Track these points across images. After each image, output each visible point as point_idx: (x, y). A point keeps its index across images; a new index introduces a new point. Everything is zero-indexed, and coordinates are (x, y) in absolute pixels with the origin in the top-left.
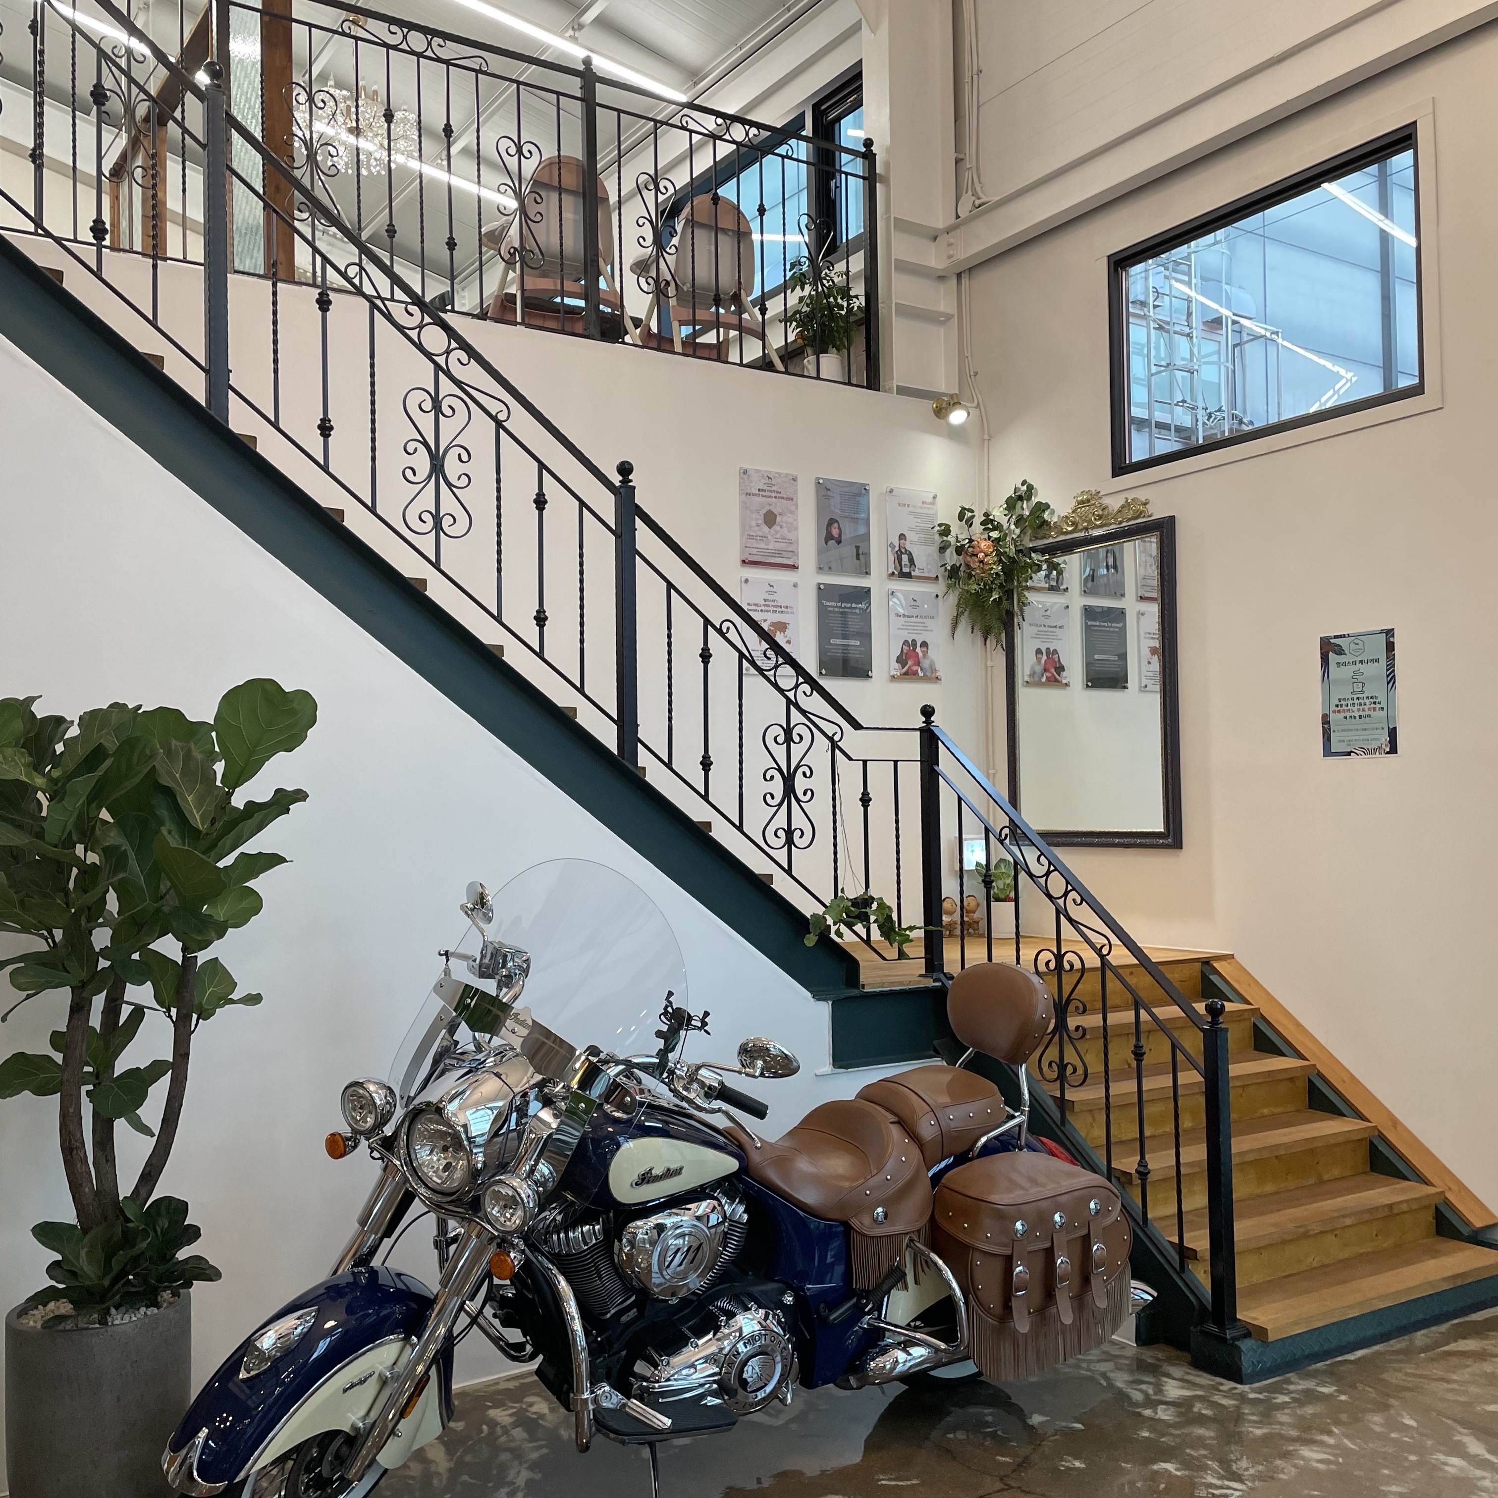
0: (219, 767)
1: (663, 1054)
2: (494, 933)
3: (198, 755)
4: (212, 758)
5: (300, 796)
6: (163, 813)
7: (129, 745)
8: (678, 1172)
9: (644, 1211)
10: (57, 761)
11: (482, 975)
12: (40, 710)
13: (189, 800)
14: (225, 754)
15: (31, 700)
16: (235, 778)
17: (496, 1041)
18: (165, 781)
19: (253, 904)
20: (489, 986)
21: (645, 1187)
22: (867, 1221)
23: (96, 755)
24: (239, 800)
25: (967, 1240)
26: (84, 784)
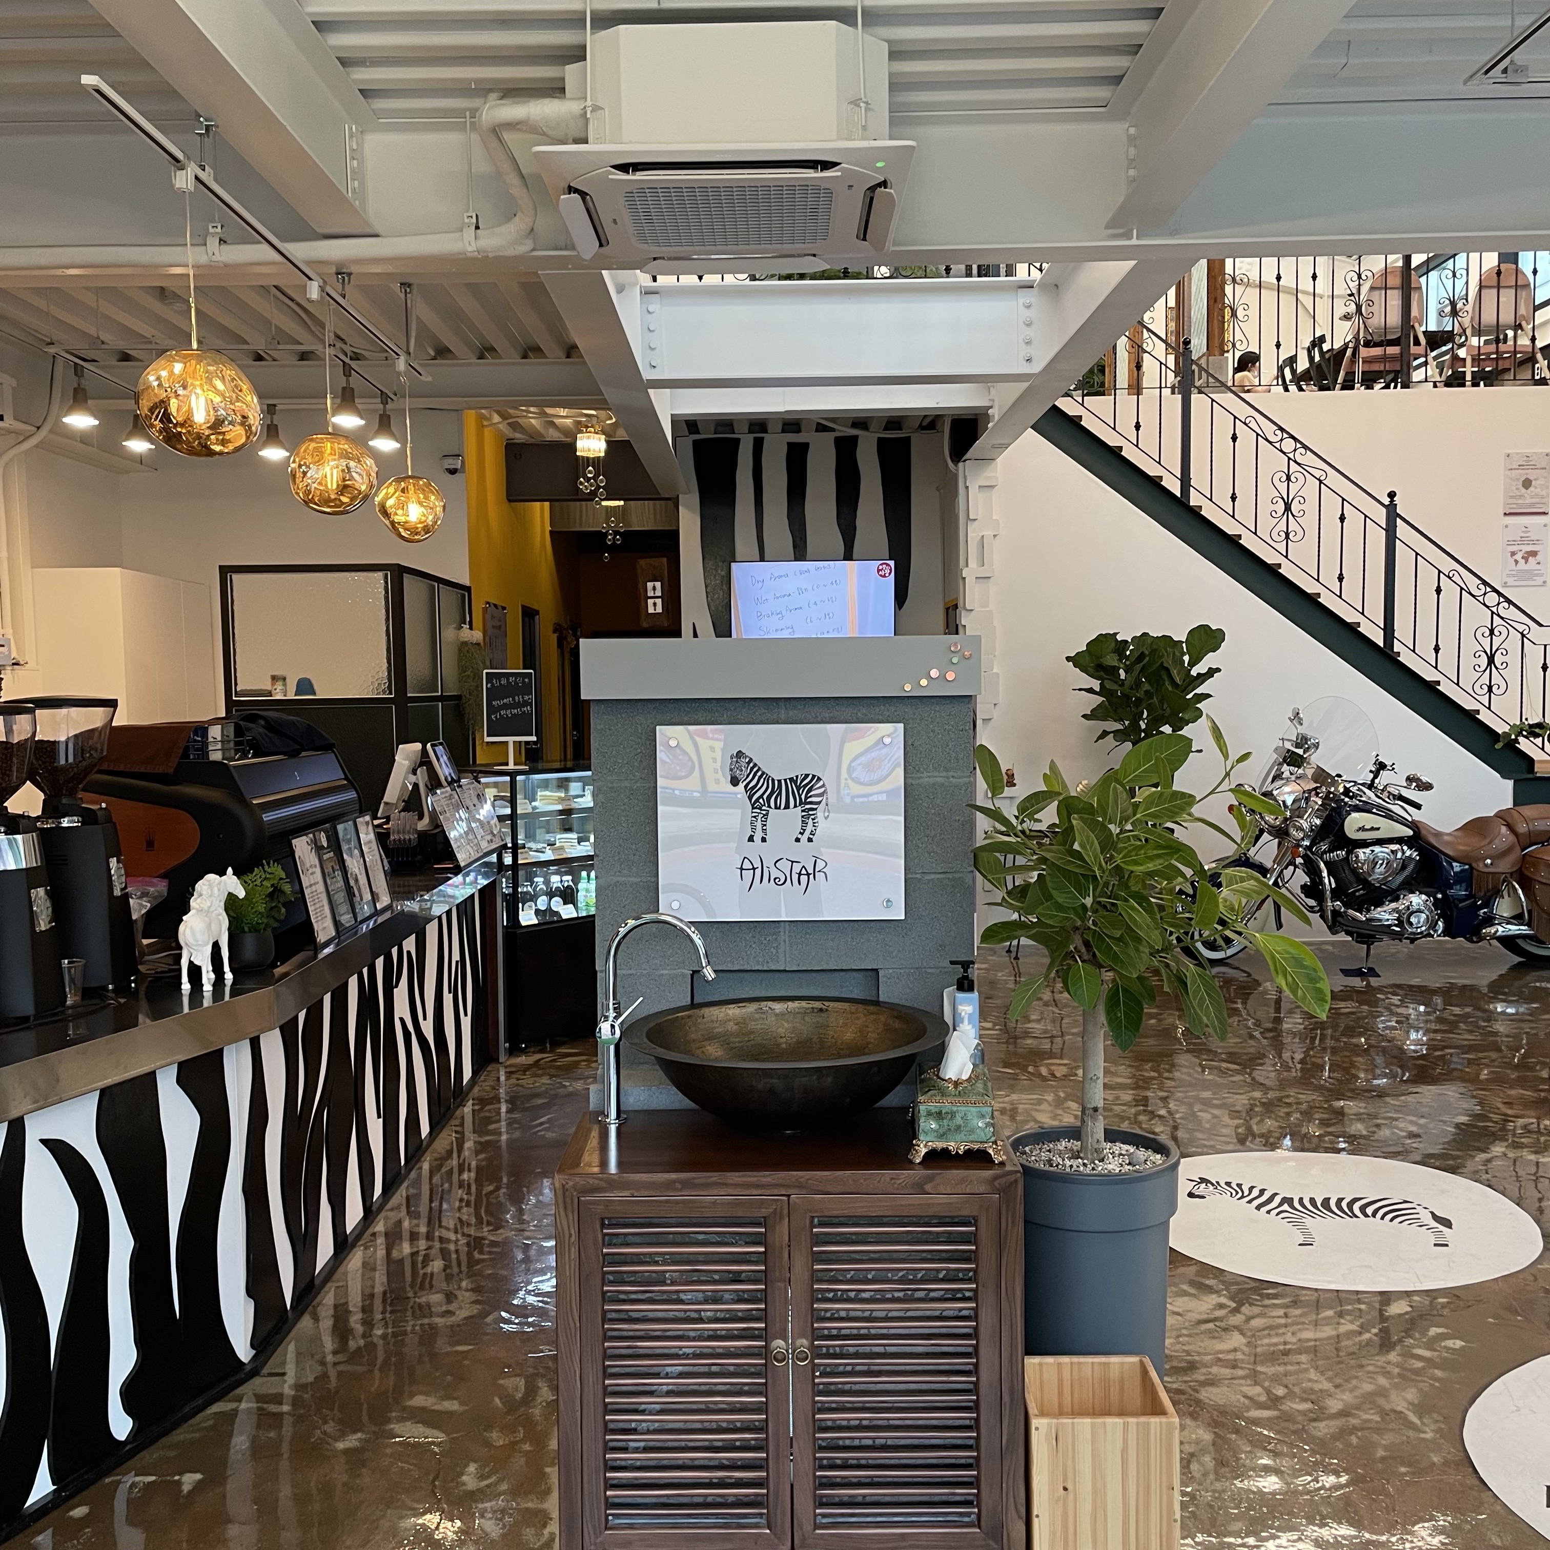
0: (1186, 658)
1: (1373, 781)
2: (1301, 730)
3: (1178, 654)
4: (1183, 654)
5: (1218, 670)
6: (1165, 677)
7: (1153, 652)
8: (1378, 829)
9: (1364, 844)
10: (1127, 658)
11: (1296, 747)
12: (1119, 638)
13: (1175, 672)
14: (1189, 652)
15: (1116, 634)
16: (1193, 663)
17: (1301, 771)
18: (1166, 665)
19: (1199, 714)
20: (1300, 752)
21: (1360, 833)
22: (1481, 865)
23: (1141, 657)
24: (1194, 672)
25: (1531, 876)
26: (1138, 667)
